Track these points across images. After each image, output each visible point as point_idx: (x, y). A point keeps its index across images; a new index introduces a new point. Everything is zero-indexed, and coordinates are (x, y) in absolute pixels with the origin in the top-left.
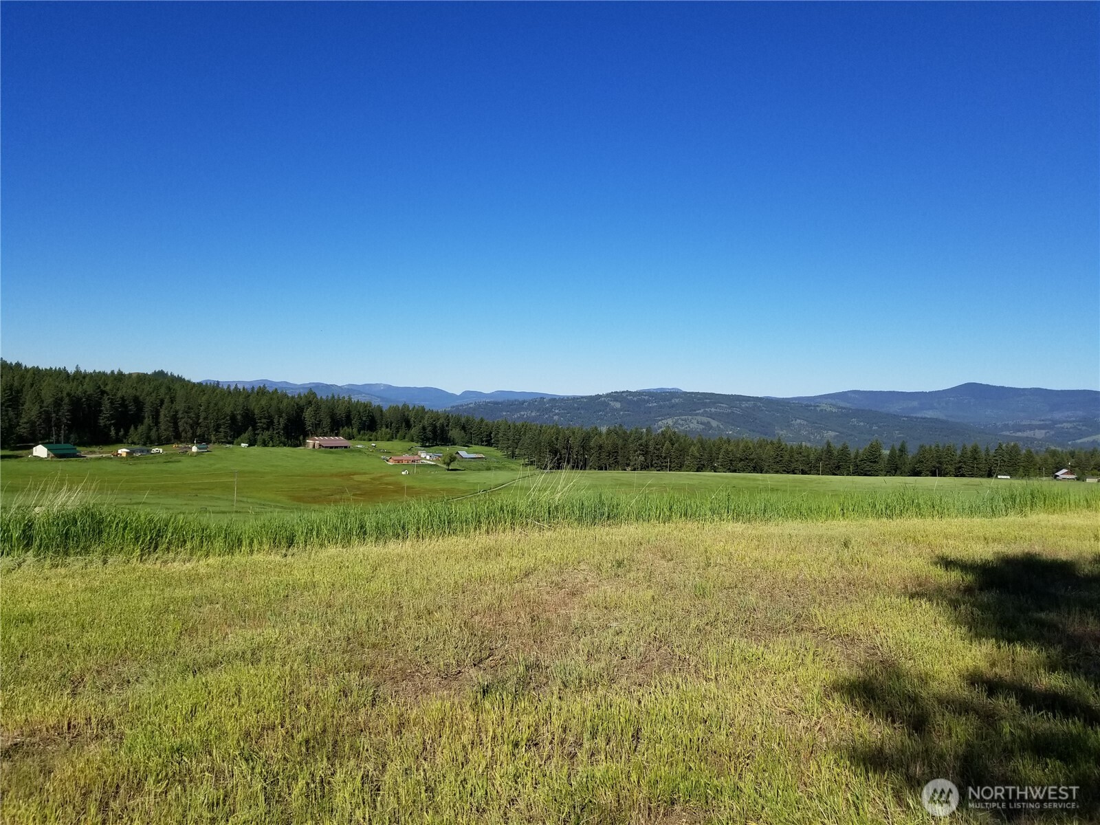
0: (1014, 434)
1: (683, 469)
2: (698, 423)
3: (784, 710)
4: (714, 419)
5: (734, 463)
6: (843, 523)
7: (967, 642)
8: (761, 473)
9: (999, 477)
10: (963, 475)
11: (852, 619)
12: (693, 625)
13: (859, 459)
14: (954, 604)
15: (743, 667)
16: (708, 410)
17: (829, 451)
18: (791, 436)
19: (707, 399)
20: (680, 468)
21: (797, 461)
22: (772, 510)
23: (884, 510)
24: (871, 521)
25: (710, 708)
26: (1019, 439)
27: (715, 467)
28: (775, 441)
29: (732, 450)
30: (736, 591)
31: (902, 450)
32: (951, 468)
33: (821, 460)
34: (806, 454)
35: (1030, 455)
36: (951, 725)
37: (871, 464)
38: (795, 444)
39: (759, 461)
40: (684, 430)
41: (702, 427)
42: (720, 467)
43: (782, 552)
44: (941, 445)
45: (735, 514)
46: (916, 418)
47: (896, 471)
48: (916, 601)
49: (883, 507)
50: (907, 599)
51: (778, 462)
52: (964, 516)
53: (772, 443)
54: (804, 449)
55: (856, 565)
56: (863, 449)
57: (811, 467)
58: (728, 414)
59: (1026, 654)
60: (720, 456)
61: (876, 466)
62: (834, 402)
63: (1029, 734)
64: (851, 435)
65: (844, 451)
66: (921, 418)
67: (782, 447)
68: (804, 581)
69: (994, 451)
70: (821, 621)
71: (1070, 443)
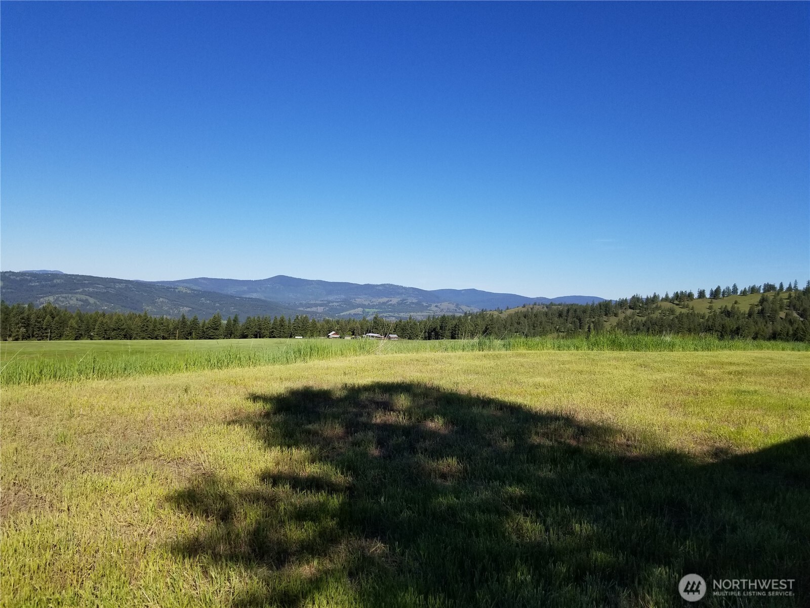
0: (306, 310)
1: (62, 338)
2: (77, 300)
3: (124, 524)
4: (91, 297)
5: (108, 332)
6: (187, 374)
7: (262, 451)
8: (131, 339)
9: (296, 337)
10: (274, 337)
11: (184, 446)
12: (52, 468)
13: (205, 327)
14: (257, 426)
15: (92, 496)
16: (87, 289)
17: (184, 321)
18: (155, 310)
19: (85, 280)
20: (60, 337)
21: (159, 330)
22: (131, 368)
23: (216, 363)
24: (207, 372)
25: (60, 535)
26: (308, 312)
27: (91, 336)
28: (142, 314)
29: (107, 322)
30: (94, 435)
31: (235, 320)
32: (267, 333)
33: (178, 328)
34: (166, 324)
35: (314, 323)
36: (247, 511)
37: (214, 331)
38: (158, 317)
39: (130, 330)
40: (64, 306)
41: (80, 303)
42: (95, 336)
43: (136, 400)
44: (261, 317)
45: (100, 374)
46: (246, 298)
47: (231, 335)
48: (231, 427)
49: (215, 361)
50: (225, 426)
51: (144, 331)
52: (269, 364)
53: (140, 316)
54: (165, 320)
55: (192, 404)
56: (209, 320)
57: (169, 334)
58: (104, 293)
59: (299, 453)
60: (96, 327)
61: (217, 332)
62: (188, 285)
63: (296, 508)
64: (201, 310)
65: (195, 322)
66: (249, 298)
67: (148, 319)
68: (151, 421)
69: (293, 321)
70: (161, 450)
71: (337, 315)
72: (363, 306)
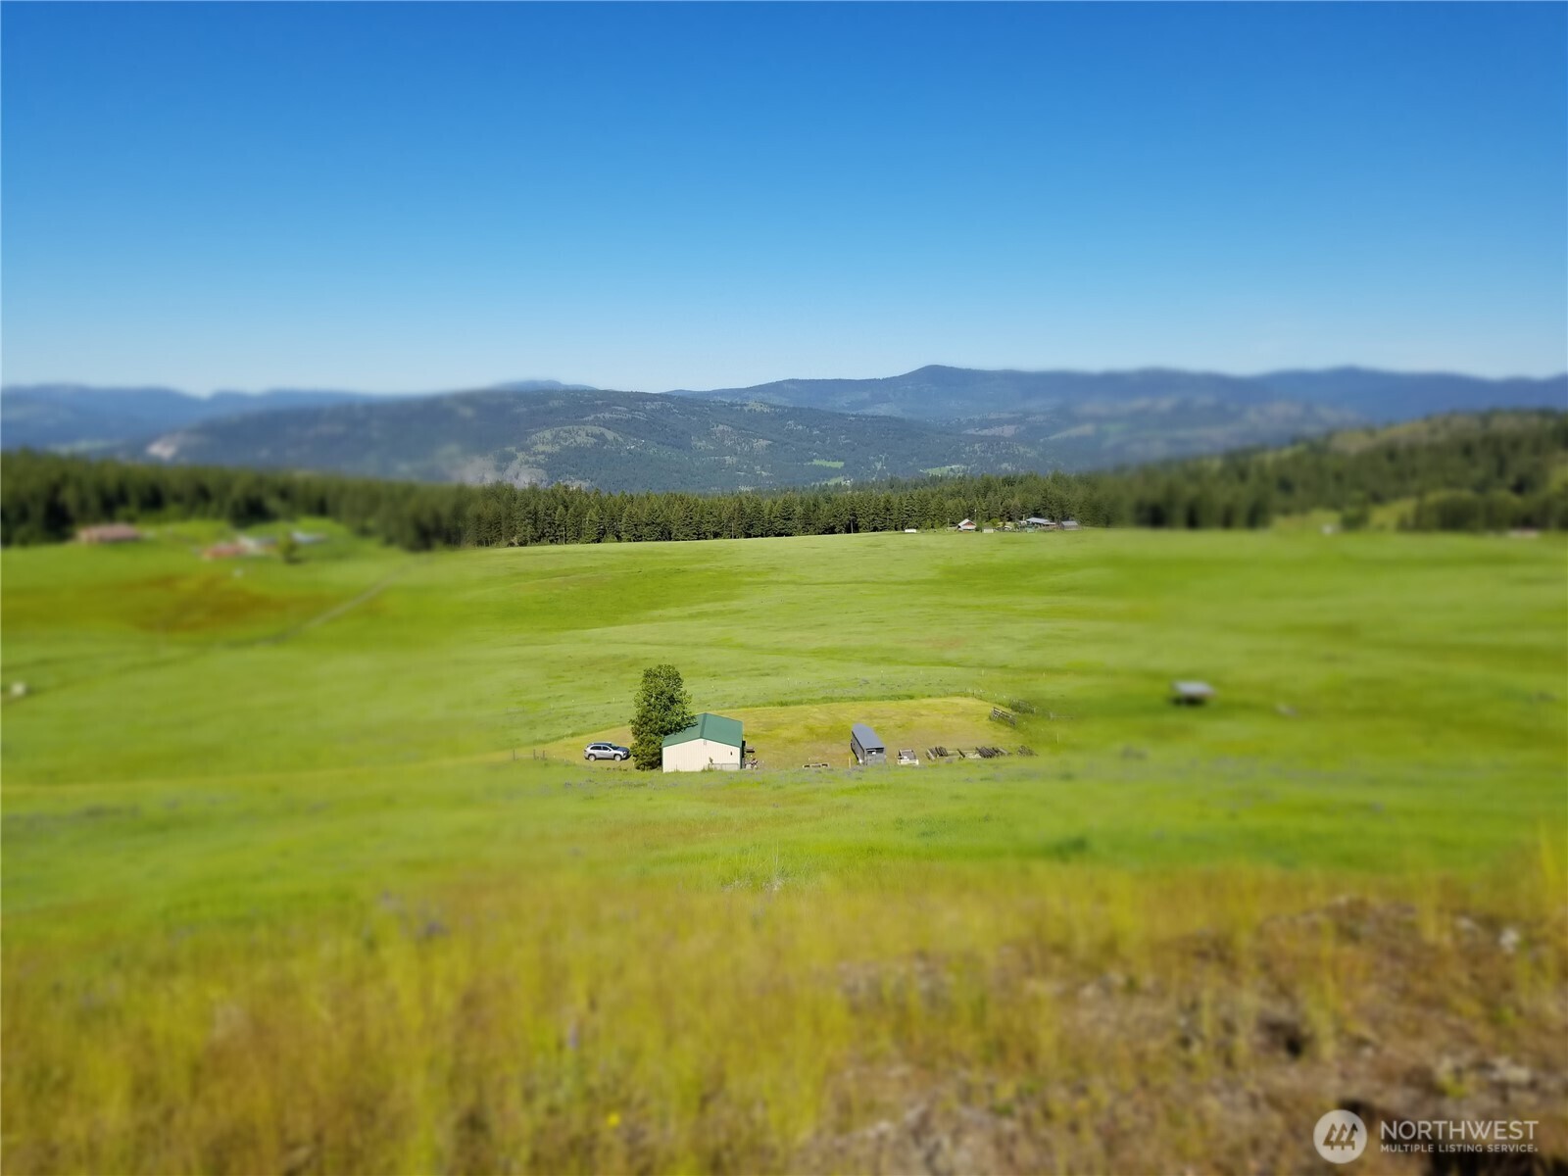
0: (980, 432)
1: (581, 539)
2: (587, 435)
4: (609, 429)
5: (639, 528)
9: (906, 531)
10: (876, 528)
16: (600, 416)
18: (712, 447)
19: (597, 399)
26: (985, 438)
27: (618, 535)
33: (734, 519)
34: (717, 514)
39: (668, 524)
41: (593, 440)
46: (866, 417)
51: (688, 525)
58: (627, 421)
62: (765, 396)
64: (787, 444)
66: (873, 417)
71: (1042, 440)
72: (1097, 419)
